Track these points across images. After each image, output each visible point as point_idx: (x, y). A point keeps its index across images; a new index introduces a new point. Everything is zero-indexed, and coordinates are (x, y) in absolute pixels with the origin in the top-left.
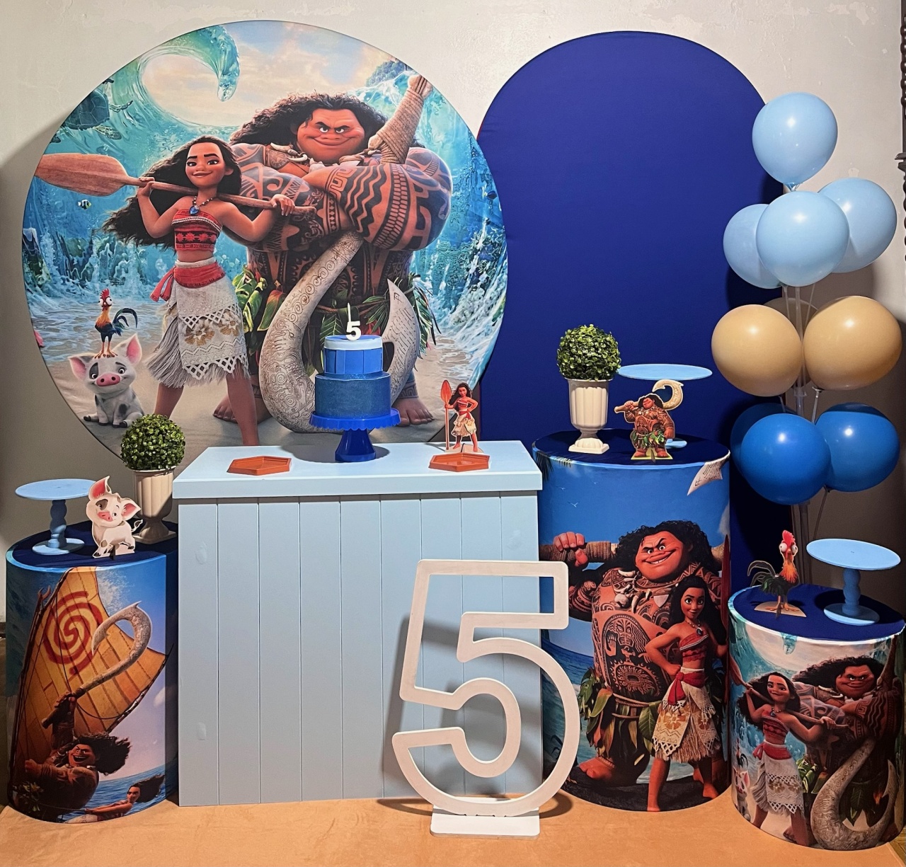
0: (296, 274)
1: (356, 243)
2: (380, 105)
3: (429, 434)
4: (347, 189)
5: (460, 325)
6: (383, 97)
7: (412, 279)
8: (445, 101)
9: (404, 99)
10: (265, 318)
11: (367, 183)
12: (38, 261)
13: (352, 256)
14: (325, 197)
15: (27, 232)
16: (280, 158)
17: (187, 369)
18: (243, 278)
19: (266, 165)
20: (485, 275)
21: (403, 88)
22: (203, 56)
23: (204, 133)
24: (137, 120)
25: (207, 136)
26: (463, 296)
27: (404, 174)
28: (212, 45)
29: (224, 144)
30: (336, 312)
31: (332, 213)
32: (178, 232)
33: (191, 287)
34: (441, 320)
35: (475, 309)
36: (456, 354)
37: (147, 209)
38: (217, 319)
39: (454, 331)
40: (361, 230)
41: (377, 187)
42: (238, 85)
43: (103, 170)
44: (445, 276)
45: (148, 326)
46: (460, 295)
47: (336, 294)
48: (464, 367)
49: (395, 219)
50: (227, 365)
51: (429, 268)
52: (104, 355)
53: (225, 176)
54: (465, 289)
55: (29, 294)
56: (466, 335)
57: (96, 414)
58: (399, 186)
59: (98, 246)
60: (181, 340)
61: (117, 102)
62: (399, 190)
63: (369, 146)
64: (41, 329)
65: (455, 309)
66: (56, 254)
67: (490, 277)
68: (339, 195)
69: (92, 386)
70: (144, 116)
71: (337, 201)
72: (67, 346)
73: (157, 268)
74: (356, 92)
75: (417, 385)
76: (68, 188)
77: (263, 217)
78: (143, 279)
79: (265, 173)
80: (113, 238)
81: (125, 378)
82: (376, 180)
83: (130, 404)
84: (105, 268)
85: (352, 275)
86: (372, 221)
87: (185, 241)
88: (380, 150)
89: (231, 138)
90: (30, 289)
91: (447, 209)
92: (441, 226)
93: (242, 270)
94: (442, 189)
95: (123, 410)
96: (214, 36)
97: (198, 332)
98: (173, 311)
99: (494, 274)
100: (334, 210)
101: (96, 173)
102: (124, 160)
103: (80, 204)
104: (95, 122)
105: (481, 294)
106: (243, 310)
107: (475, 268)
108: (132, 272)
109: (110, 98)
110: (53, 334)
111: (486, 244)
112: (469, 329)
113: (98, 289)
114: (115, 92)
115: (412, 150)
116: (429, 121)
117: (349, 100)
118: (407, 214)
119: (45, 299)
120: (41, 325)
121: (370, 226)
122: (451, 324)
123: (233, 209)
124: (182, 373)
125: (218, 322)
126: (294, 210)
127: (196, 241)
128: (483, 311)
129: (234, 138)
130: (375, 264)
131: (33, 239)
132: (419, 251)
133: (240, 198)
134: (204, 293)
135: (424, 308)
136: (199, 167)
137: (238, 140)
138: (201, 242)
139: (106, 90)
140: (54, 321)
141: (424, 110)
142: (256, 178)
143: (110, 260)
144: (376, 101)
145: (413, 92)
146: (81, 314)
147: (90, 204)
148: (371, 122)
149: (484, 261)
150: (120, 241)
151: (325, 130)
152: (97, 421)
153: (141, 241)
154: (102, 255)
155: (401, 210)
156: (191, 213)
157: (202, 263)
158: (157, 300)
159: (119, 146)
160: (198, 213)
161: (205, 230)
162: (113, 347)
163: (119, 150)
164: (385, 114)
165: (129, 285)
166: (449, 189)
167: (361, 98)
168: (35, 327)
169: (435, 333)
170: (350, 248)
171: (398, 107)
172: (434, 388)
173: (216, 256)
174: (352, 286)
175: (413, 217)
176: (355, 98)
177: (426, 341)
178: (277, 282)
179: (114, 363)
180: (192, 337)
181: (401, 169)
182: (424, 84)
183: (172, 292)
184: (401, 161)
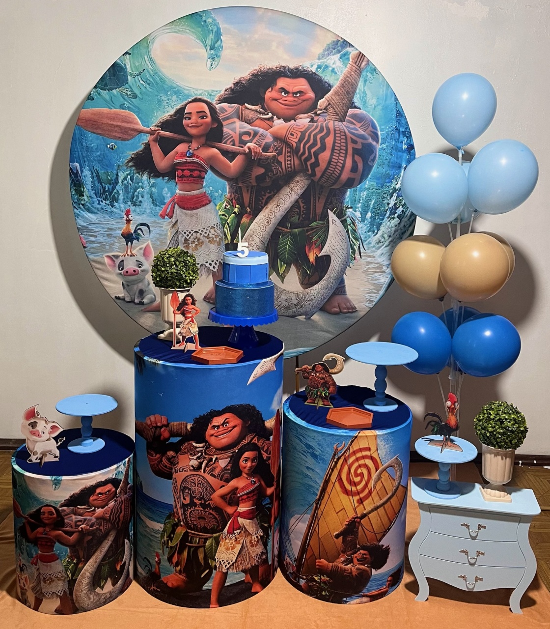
0: (262, 202)
1: (306, 181)
2: (328, 75)
3: (353, 320)
4: (300, 141)
5: (380, 244)
6: (330, 69)
7: (346, 210)
9: (346, 70)
11: (315, 136)
12: (80, 187)
13: (303, 191)
14: (284, 146)
15: (72, 166)
16: (251, 115)
18: (224, 205)
19: (242, 121)
21: (346, 62)
22: (196, 35)
23: (197, 95)
24: (149, 84)
25: (199, 97)
26: (384, 224)
27: (344, 129)
28: (203, 26)
29: (211, 103)
30: (290, 232)
31: (289, 159)
32: (178, 169)
33: (188, 209)
34: (366, 240)
36: (376, 265)
37: (156, 151)
38: (206, 233)
39: (376, 249)
40: (310, 172)
41: (323, 139)
43: (124, 122)
44: (370, 208)
45: (158, 236)
46: (382, 223)
47: (290, 218)
48: (382, 275)
49: (335, 164)
50: (212, 266)
51: (359, 202)
52: (128, 255)
53: (211, 128)
54: (386, 219)
55: (76, 210)
57: (123, 295)
58: (339, 139)
59: (122, 178)
62: (339, 142)
63: (318, 107)
64: (84, 235)
66: (93, 182)
68: (295, 145)
69: (120, 276)
71: (293, 150)
72: (102, 247)
73: (164, 195)
74: (310, 64)
75: (346, 286)
76: (100, 134)
77: (238, 160)
78: (154, 202)
79: (240, 126)
81: (142, 271)
82: (323, 134)
83: (147, 289)
84: (128, 194)
85: (302, 205)
86: (318, 165)
87: (183, 176)
88: (327, 110)
89: (216, 99)
91: (375, 157)
92: (370, 171)
93: (224, 198)
94: (372, 142)
95: (141, 293)
96: (204, 18)
97: (193, 241)
98: (175, 226)
100: (290, 156)
101: (119, 124)
102: (139, 114)
103: (109, 146)
104: (118, 85)
106: (224, 227)
108: (146, 197)
109: (128, 67)
110: (92, 239)
113: (123, 208)
114: (132, 62)
115: (351, 111)
116: (365, 88)
117: (305, 71)
118: (345, 161)
120: (84, 232)
121: (317, 169)
122: (373, 244)
123: (217, 153)
125: (206, 235)
126: (261, 156)
127: (191, 176)
129: (219, 99)
130: (319, 198)
131: (77, 171)
132: (352, 189)
133: (222, 145)
134: (197, 214)
135: (354, 231)
136: (193, 121)
137: (221, 101)
138: (195, 177)
139: (125, 60)
140: (93, 230)
141: (362, 79)
142: (234, 130)
143: (131, 188)
144: (325, 72)
145: (354, 65)
146: (111, 226)
147: (116, 147)
148: (320, 87)
150: (137, 175)
151: (285, 94)
152: (123, 299)
153: (152, 175)
154: (125, 184)
155: (340, 157)
156: (187, 155)
157: (195, 192)
158: (164, 218)
159: (135, 103)
160: (192, 155)
161: (198, 168)
162: (134, 249)
163: (135, 106)
164: (331, 83)
165: (144, 206)
166: (377, 142)
167: (313, 70)
168: (80, 233)
169: (361, 250)
170: (301, 185)
171: (341, 77)
172: (358, 289)
173: (205, 188)
174: (302, 213)
175: (349, 163)
176: (309, 69)
177: (354, 255)
178: (248, 208)
179: (135, 261)
180: (189, 245)
181: (342, 126)
182: (362, 59)
183: (175, 213)
184: (342, 119)
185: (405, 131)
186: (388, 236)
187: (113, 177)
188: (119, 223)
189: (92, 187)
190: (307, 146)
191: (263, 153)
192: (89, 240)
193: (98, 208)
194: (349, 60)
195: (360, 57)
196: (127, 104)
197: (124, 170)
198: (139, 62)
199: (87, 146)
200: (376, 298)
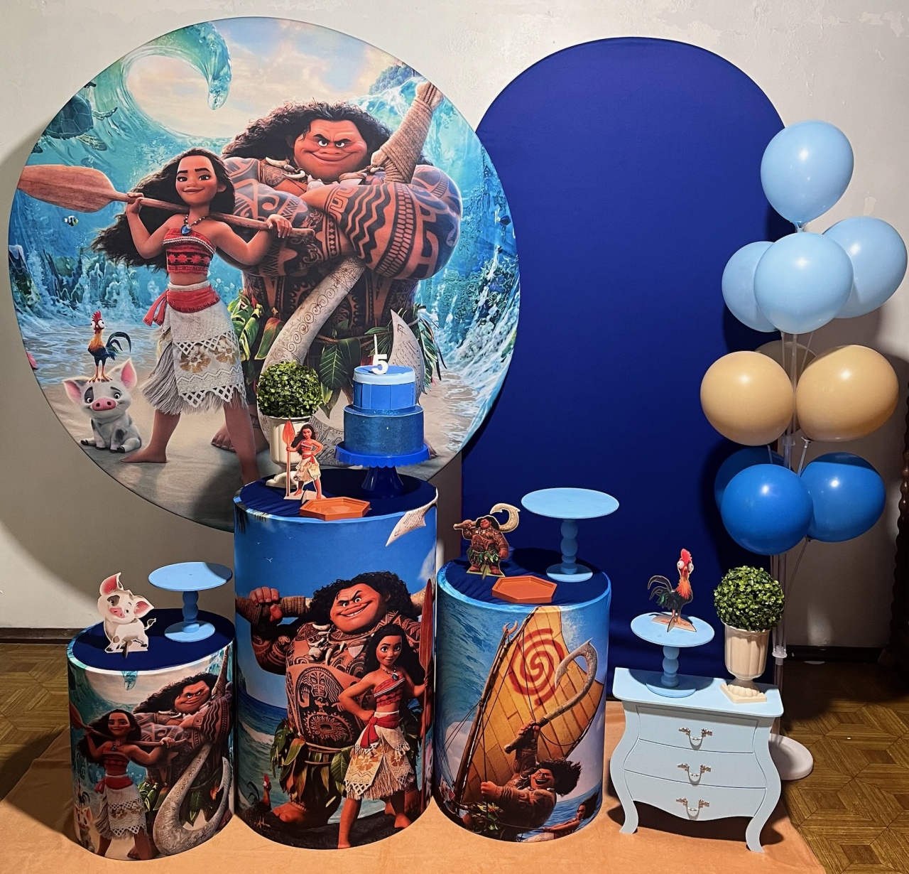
0: (294, 301)
1: (357, 270)
2: (384, 116)
3: (432, 470)
4: (347, 211)
5: (467, 360)
6: (388, 107)
7: (417, 310)
8: (457, 112)
9: (410, 109)
10: (262, 347)
11: (369, 204)
12: (25, 280)
13: (353, 283)
14: (325, 219)
15: (12, 249)
16: (275, 174)
17: (183, 396)
18: (239, 304)
19: (261, 182)
20: (495, 308)
21: (410, 97)
22: (191, 58)
23: (195, 145)
24: (123, 129)
25: (198, 148)
26: (471, 330)
27: (409, 194)
29: (216, 157)
30: (336, 343)
31: (332, 237)
32: (169, 253)
33: (185, 311)
34: (447, 354)
35: (484, 344)
36: (462, 390)
37: (137, 227)
38: (213, 346)
39: (461, 366)
40: (363, 256)
41: (380, 209)
42: (230, 91)
43: (87, 184)
44: (452, 308)
45: (142, 351)
46: (468, 329)
47: (337, 324)
48: (471, 404)
49: (399, 245)
50: (224, 394)
51: (435, 299)
52: (99, 380)
53: (217, 193)
54: (474, 323)
55: (19, 314)
56: (474, 371)
57: (93, 439)
58: (404, 208)
59: (88, 266)
60: (177, 366)
61: (101, 108)
62: (404, 212)
63: (372, 163)
64: (33, 350)
65: (462, 344)
66: (44, 273)
67: (500, 310)
68: (340, 217)
69: (88, 410)
70: (130, 125)
71: (337, 224)
72: (61, 369)
74: (358, 101)
76: (52, 202)
77: (258, 239)
78: (135, 301)
79: (259, 190)
81: (121, 403)
82: (379, 201)
83: (127, 430)
84: (96, 290)
85: (353, 304)
86: (375, 246)
87: (177, 263)
88: (384, 167)
89: (223, 151)
90: (20, 309)
91: (455, 235)
92: (449, 254)
94: (451, 213)
95: (120, 435)
97: (194, 359)
98: (167, 336)
99: (505, 307)
100: (334, 234)
101: (82, 187)
102: (110, 174)
103: (66, 220)
104: (78, 131)
105: (490, 329)
106: (239, 337)
107: (485, 300)
109: (92, 104)
110: (46, 356)
111: (497, 275)
112: (476, 365)
113: (90, 311)
114: (97, 98)
115: (419, 168)
116: (439, 135)
117: (351, 110)
118: (412, 240)
119: (36, 320)
120: (33, 346)
121: (373, 252)
122: (457, 359)
123: (227, 230)
124: (179, 400)
125: (214, 349)
126: (291, 232)
127: (189, 263)
128: (492, 347)
129: (227, 151)
130: (377, 293)
131: (20, 256)
132: (425, 281)
133: (233, 217)
134: (199, 318)
135: (430, 341)
136: (190, 183)
137: (231, 154)
138: (194, 264)
139: (88, 95)
140: (46, 343)
141: (433, 122)
142: (250, 195)
145: (422, 102)
146: (73, 337)
147: (77, 221)
148: (373, 134)
149: (495, 293)
150: (110, 261)
151: (324, 143)
152: (94, 445)
153: (132, 261)
155: (405, 235)
156: (183, 232)
157: (196, 286)
158: (150, 324)
160: (190, 233)
161: (197, 251)
162: (108, 370)
163: (104, 162)
164: (389, 127)
166: (458, 212)
167: (364, 108)
168: (27, 349)
169: (440, 367)
170: (350, 275)
171: (404, 119)
172: (438, 424)
173: (210, 280)
174: (353, 316)
175: (419, 244)
176: (357, 108)
177: (431, 376)
178: (274, 309)
179: (109, 388)
180: (188, 363)
182: (433, 93)
183: (166, 317)
184: (407, 180)
187: (74, 264)
188: (84, 332)
189: (42, 280)
190: (357, 219)
191: (293, 229)
192: (41, 358)
193: (52, 312)
194: (415, 95)
195: (430, 90)
196: (92, 159)
197: (90, 255)
198: (107, 98)
199: (33, 220)
200: (463, 437)
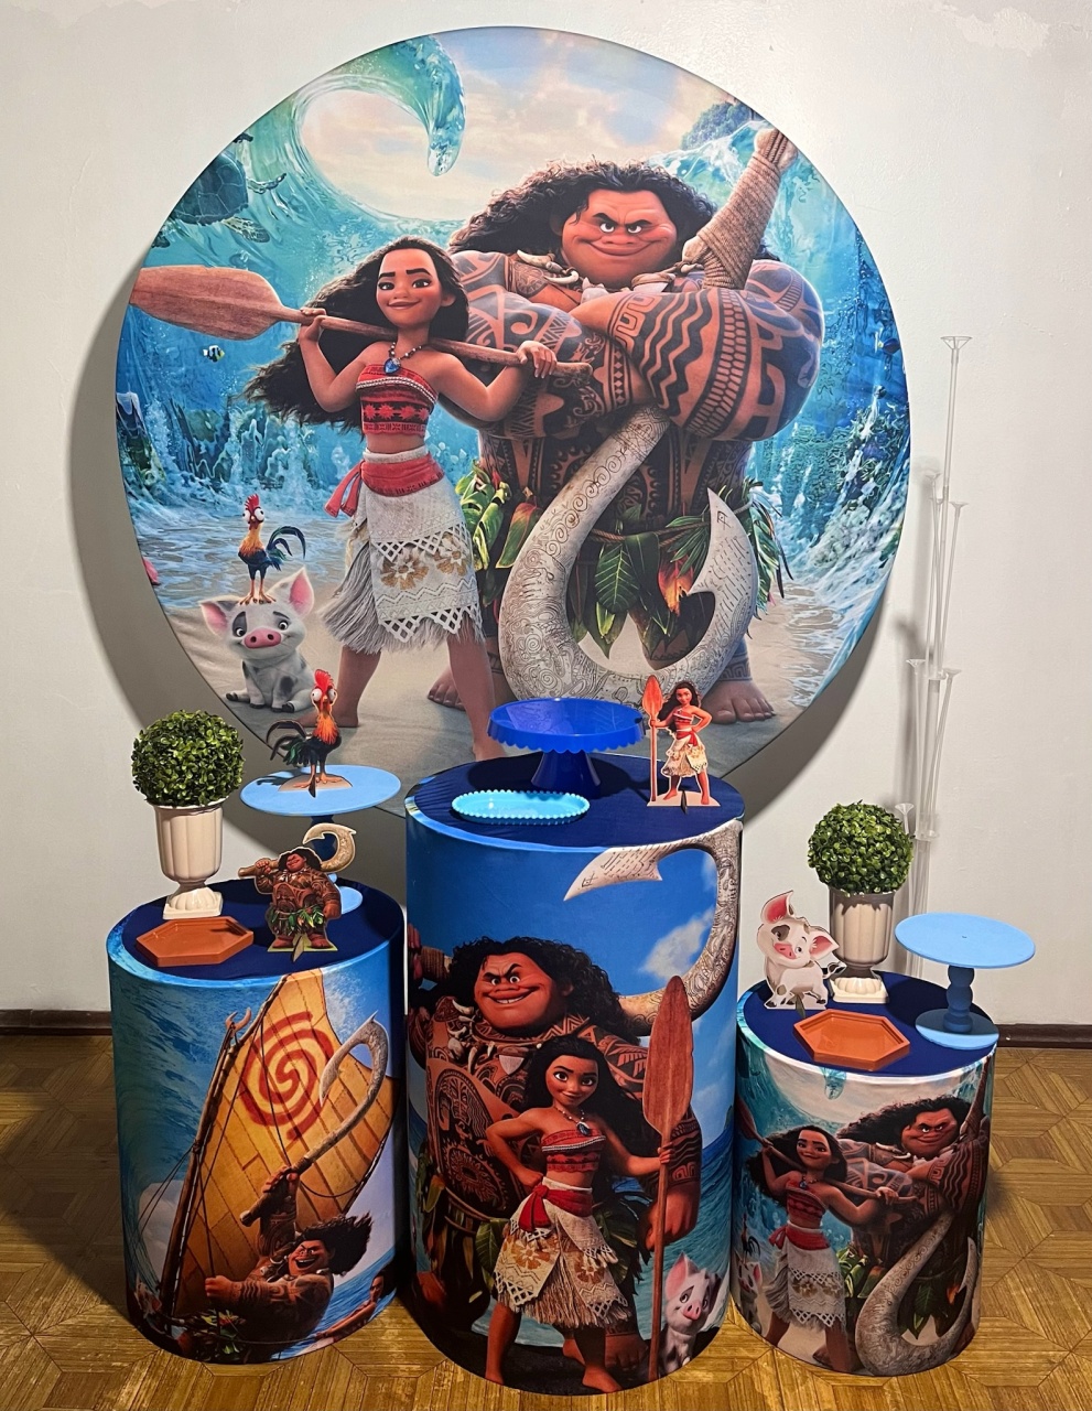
0: (559, 476)
1: (656, 427)
2: (704, 184)
3: (765, 736)
4: (644, 334)
5: (826, 565)
6: (711, 169)
7: (748, 489)
8: (818, 177)
9: (745, 173)
10: (508, 549)
11: (678, 322)
12: (142, 447)
13: (650, 448)
14: (608, 347)
16: (532, 277)
17: (385, 624)
18: (473, 482)
19: (510, 290)
21: (747, 152)
23: (406, 232)
24: (295, 208)
25: (411, 237)
26: (834, 519)
27: (741, 306)
28: (418, 72)
29: (439, 251)
30: (622, 541)
31: (619, 375)
32: (366, 403)
33: (390, 494)
34: (794, 557)
36: (817, 612)
37: (315, 362)
38: (432, 547)
39: (815, 575)
40: (666, 405)
41: (694, 330)
42: (463, 145)
43: (240, 295)
44: (803, 485)
45: (322, 556)
46: (829, 517)
47: (623, 511)
49: (723, 386)
50: (448, 622)
51: (778, 471)
52: (255, 600)
53: (441, 308)
54: (838, 507)
55: (132, 501)
56: (835, 582)
57: (245, 691)
58: (732, 328)
59: (238, 424)
60: (376, 580)
61: (260, 175)
62: (732, 335)
63: (684, 257)
65: (818, 540)
66: (171, 436)
68: (631, 343)
69: (238, 647)
70: (305, 202)
71: (627, 355)
72: (197, 584)
73: (335, 462)
74: (663, 159)
75: (750, 661)
76: (185, 325)
77: (504, 380)
78: (312, 479)
79: (505, 303)
80: (261, 411)
81: (289, 637)
82: (695, 318)
83: (298, 677)
84: (252, 461)
85: (648, 480)
86: (685, 389)
87: (378, 419)
88: (703, 264)
89: (451, 241)
90: (133, 492)
91: (812, 369)
92: (802, 399)
94: (806, 335)
95: (288, 686)
96: (420, 56)
97: (402, 567)
98: (362, 532)
100: (621, 370)
101: (229, 300)
103: (206, 352)
104: (224, 211)
106: (472, 534)
107: (856, 471)
108: (294, 468)
109: (247, 168)
110: (172, 565)
111: (875, 431)
112: (839, 574)
113: (242, 495)
114: (255, 158)
115: (758, 265)
117: (652, 175)
118: (745, 379)
119: (157, 509)
120: (153, 549)
121: (681, 398)
123: (455, 367)
124: (379, 631)
125: (433, 552)
126: (556, 369)
127: (396, 418)
129: (456, 242)
130: (688, 463)
132: (762, 442)
133: (467, 346)
134: (411, 504)
135: (767, 537)
136: (398, 292)
137: (462, 246)
138: (404, 421)
139: (240, 154)
140: (173, 545)
141: (781, 193)
142: (493, 311)
143: (258, 448)
144: (698, 176)
145: (763, 160)
146: (216, 534)
147: (223, 353)
148: (687, 211)
149: (871, 460)
150: (273, 417)
151: (608, 227)
152: (247, 701)
153: (307, 416)
154: (245, 439)
155: (734, 371)
156: (387, 370)
157: (406, 455)
158: (335, 514)
159: (265, 252)
160: (399, 371)
161: (408, 400)
163: (265, 260)
164: (712, 200)
165: (290, 489)
166: (818, 334)
167: (672, 171)
168: (144, 553)
169: (783, 578)
170: (646, 435)
171: (735, 188)
172: (777, 666)
173: (429, 444)
174: (649, 499)
175: (754, 383)
176: (662, 171)
177: (768, 591)
178: (527, 489)
179: (271, 613)
180: (393, 575)
181: (738, 298)
182: (782, 145)
183: (360, 503)
184: (738, 284)
185: (879, 310)
186: (843, 546)
187: (217, 422)
188: (232, 527)
189: (168, 447)
190: (659, 347)
191: (559, 363)
192: (166, 567)
193: (183, 496)
194: (753, 150)
195: (777, 142)
196: (246, 256)
197: (243, 407)
198: (271, 159)
199: (155, 353)
